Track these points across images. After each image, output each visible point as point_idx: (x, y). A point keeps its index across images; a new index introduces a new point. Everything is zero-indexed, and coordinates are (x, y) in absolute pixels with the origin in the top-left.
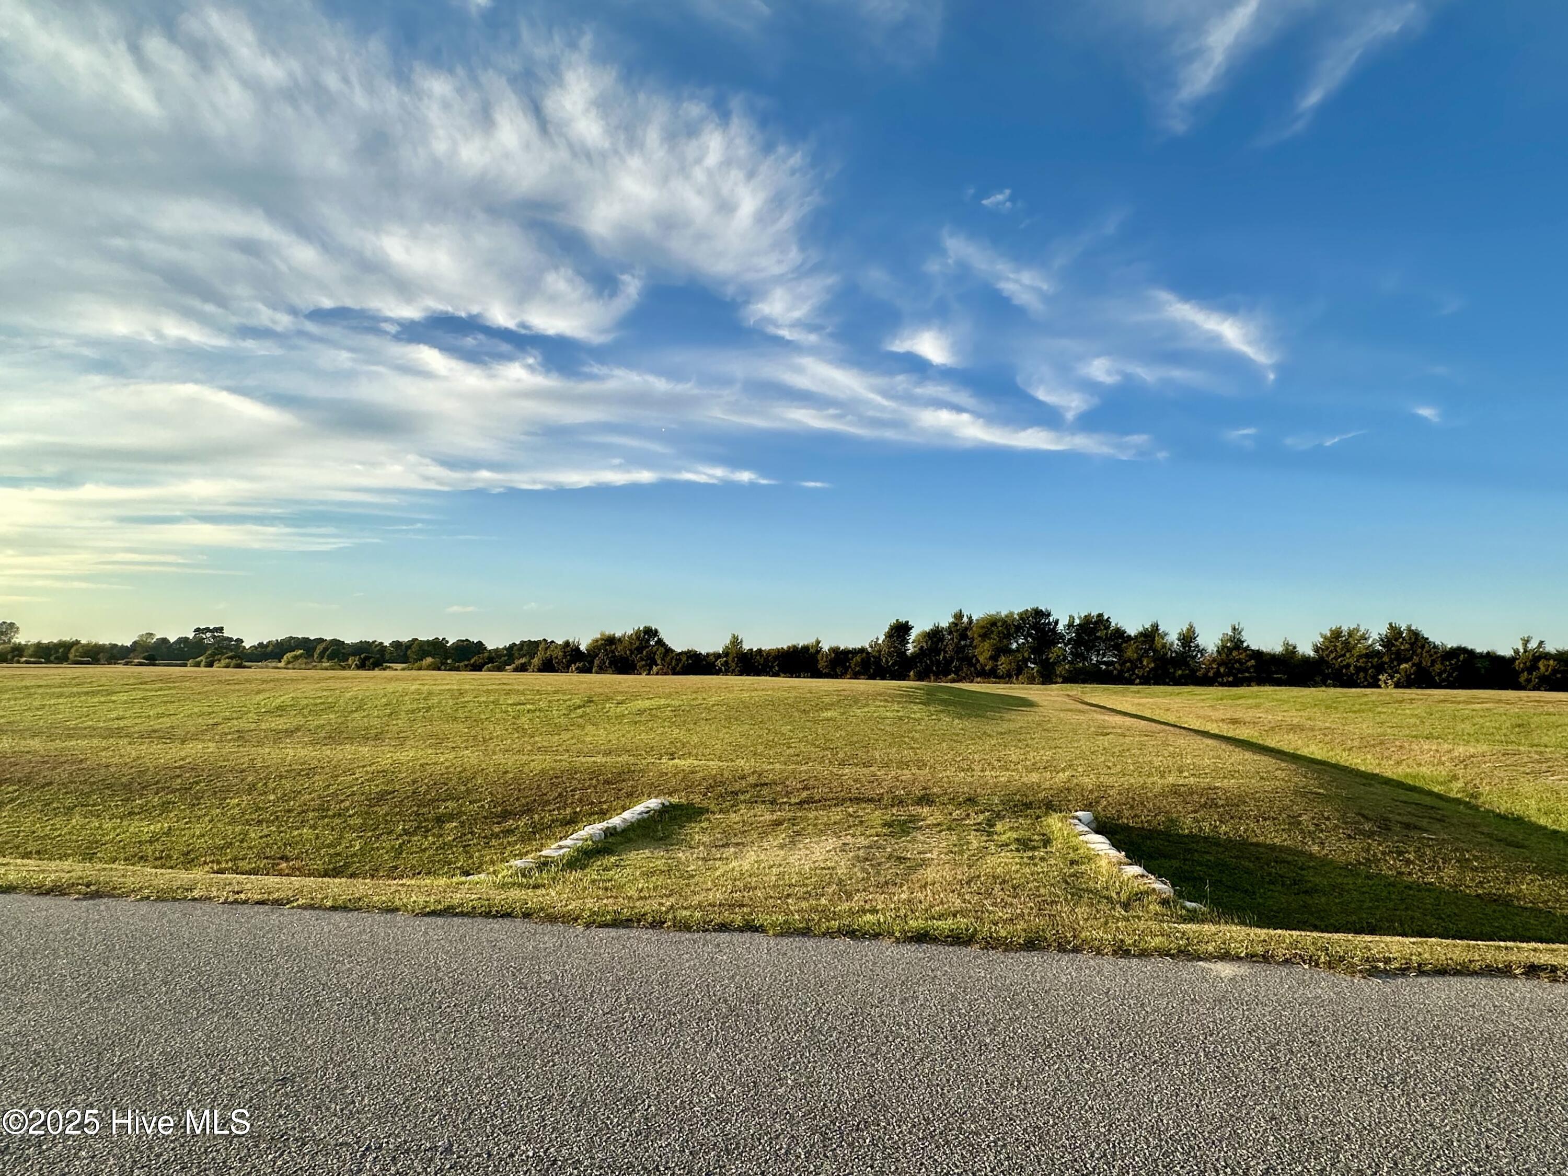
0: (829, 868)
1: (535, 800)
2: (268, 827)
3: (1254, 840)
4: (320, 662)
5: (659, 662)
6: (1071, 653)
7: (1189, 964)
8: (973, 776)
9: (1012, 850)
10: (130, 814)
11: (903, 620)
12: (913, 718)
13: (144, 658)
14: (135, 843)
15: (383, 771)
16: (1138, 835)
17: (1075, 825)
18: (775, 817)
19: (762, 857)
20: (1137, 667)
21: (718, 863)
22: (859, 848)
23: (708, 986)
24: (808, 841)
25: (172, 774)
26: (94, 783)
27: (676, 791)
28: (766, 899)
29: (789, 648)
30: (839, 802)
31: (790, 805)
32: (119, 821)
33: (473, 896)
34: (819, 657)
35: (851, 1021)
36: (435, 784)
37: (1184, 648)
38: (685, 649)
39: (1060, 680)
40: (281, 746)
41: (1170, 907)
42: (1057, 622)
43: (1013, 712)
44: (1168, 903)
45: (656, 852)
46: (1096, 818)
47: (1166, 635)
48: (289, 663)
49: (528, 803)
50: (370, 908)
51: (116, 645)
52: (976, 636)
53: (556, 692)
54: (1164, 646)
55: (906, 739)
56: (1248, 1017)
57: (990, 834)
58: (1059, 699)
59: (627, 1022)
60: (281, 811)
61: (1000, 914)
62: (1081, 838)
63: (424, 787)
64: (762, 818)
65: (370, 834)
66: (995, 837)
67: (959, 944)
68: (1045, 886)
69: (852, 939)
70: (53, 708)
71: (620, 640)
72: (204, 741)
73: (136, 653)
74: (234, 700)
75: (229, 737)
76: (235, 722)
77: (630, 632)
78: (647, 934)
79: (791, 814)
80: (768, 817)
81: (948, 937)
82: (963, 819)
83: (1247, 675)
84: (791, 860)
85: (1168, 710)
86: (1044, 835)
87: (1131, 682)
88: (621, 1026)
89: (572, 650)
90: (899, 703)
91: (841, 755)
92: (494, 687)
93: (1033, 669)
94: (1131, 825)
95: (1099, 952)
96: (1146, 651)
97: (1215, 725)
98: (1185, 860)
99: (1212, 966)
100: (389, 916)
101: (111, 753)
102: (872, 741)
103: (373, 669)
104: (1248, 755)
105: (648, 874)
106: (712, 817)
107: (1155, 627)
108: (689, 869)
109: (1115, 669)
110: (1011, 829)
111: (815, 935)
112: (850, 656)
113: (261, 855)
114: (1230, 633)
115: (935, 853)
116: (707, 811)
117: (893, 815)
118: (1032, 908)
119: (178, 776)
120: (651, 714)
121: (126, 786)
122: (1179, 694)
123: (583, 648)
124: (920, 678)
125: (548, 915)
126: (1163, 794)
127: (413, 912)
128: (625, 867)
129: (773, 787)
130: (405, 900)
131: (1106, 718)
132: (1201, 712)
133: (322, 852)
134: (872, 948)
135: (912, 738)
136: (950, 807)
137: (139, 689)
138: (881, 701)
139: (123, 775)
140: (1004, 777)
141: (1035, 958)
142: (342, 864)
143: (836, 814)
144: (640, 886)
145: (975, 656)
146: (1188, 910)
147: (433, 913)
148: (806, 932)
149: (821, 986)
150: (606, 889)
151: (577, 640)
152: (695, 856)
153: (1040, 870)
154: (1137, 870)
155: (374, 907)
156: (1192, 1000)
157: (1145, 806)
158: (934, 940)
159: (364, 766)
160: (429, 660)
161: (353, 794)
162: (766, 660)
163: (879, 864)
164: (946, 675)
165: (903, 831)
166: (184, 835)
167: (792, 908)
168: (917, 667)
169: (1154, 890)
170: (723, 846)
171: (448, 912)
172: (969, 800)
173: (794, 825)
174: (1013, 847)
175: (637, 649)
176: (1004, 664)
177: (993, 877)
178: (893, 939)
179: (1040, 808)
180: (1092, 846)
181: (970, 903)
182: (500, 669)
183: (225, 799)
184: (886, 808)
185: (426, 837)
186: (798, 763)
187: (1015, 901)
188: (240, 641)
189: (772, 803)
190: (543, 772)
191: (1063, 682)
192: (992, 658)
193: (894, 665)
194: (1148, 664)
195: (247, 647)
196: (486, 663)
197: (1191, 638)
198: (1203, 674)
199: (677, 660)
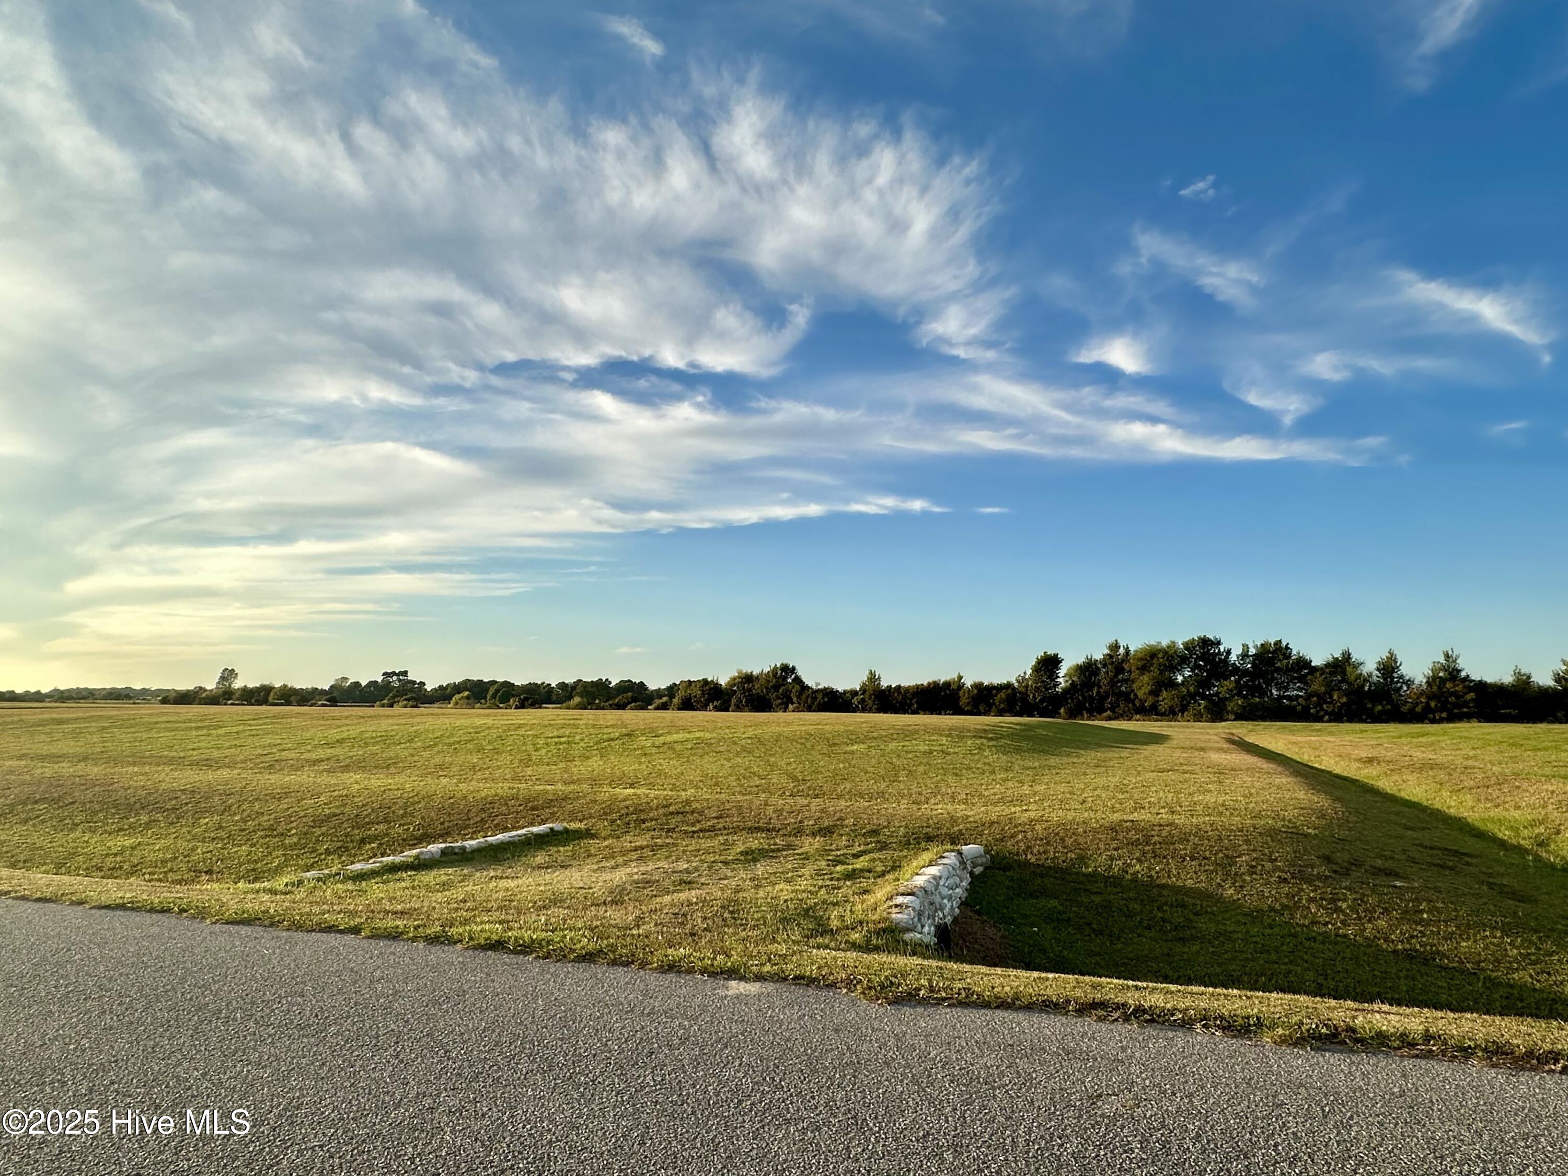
5: (795, 700)
6: (1246, 687)
11: (1051, 652)
13: (326, 700)
20: (1326, 702)
29: (929, 684)
34: (961, 693)
37: (1385, 679)
38: (821, 687)
39: (1232, 717)
42: (1229, 652)
47: (1361, 664)
48: (455, 703)
51: (313, 689)
52: (1133, 669)
54: (1360, 677)
71: (757, 678)
73: (326, 696)
77: (767, 670)
83: (1465, 710)
87: (1319, 720)
89: (712, 687)
93: (1200, 705)
96: (1337, 684)
103: (530, 708)
107: (1347, 656)
109: (1299, 704)
112: (994, 692)
114: (1443, 662)
123: (722, 685)
124: (1072, 715)
145: (1133, 691)
151: (716, 677)
160: (577, 700)
162: (905, 697)
164: (1100, 713)
168: (1068, 702)
175: (773, 687)
176: (1166, 699)
182: (643, 708)
188: (422, 684)
191: (1235, 720)
192: (1151, 693)
193: (1042, 701)
194: (1339, 698)
195: (429, 690)
196: (629, 703)
197: (1393, 669)
198: (1409, 710)
199: (812, 698)
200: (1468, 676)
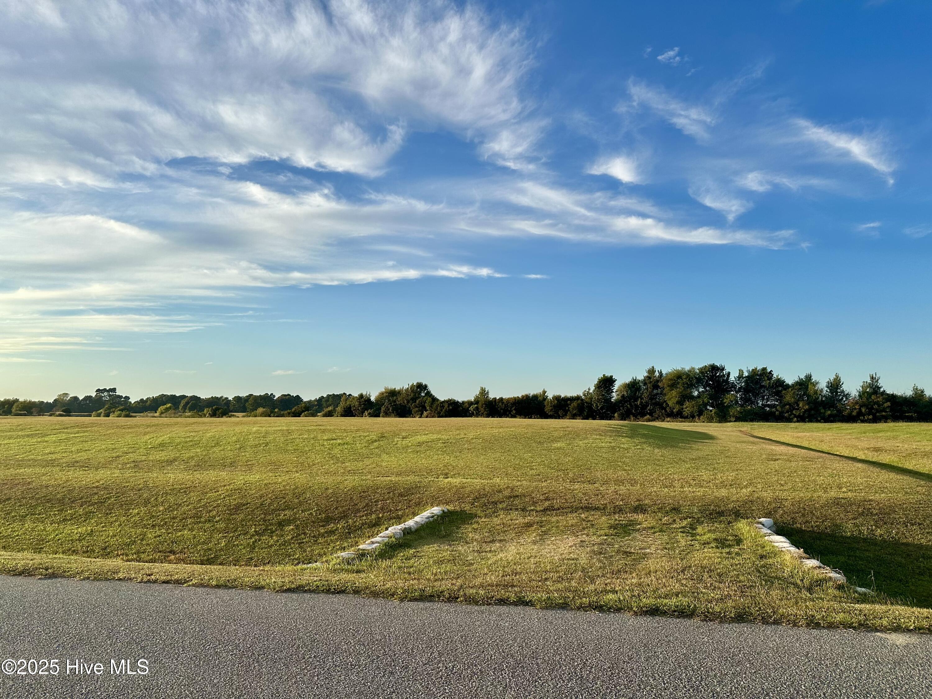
0: (573, 559)
1: (349, 509)
2: (159, 530)
3: (905, 541)
4: (184, 412)
5: (428, 408)
6: (741, 398)
7: (869, 635)
8: (675, 491)
9: (713, 547)
10: (64, 520)
11: (608, 374)
12: (623, 448)
13: (62, 411)
14: (69, 541)
15: (238, 489)
16: (810, 537)
17: (759, 528)
18: (526, 521)
19: (522, 550)
20: (794, 409)
21: (489, 555)
22: (594, 545)
23: (497, 645)
24: (553, 539)
25: (90, 492)
26: (39, 498)
27: (451, 501)
28: (530, 582)
29: (523, 396)
30: (574, 510)
31: (537, 511)
32: (57, 525)
33: (315, 579)
34: (546, 403)
35: (610, 673)
36: (276, 498)
37: (832, 393)
38: (446, 399)
39: (733, 419)
40: (165, 472)
41: (845, 591)
42: (729, 374)
43: (699, 444)
44: (843, 588)
45: (442, 546)
46: (775, 523)
47: (817, 383)
48: (162, 413)
49: (344, 511)
50: (242, 587)
51: (43, 402)
52: (665, 386)
53: (357, 430)
54: (816, 392)
55: (620, 463)
56: (924, 676)
57: (693, 535)
58: (735, 434)
59: (441, 670)
60: (168, 518)
61: (712, 595)
62: (766, 538)
63: (269, 500)
64: (517, 521)
65: (232, 535)
66: (698, 537)
67: (684, 617)
68: (743, 575)
69: (600, 612)
70: (7, 446)
71: (399, 392)
72: (111, 469)
73: (57, 408)
74: (129, 439)
75: (128, 466)
76: (131, 455)
77: (406, 387)
78: (446, 607)
79: (538, 519)
80: (521, 520)
81: (675, 611)
82: (670, 524)
83: (884, 413)
84: (544, 552)
85: (822, 441)
86: (736, 536)
87: (789, 420)
88: (438, 673)
89: (365, 401)
90: (610, 436)
91: (571, 475)
92: (313, 427)
93: (711, 411)
94: (804, 528)
95: (795, 625)
96: (801, 397)
97: (861, 453)
98: (849, 556)
99: (888, 636)
100: (257, 592)
101: (49, 478)
102: (593, 465)
103: (222, 417)
104: (892, 475)
105: (440, 562)
106: (480, 520)
107: (809, 377)
108: (468, 559)
109: (777, 410)
110: (709, 531)
111: (572, 609)
112: (569, 402)
113: (156, 550)
114: (869, 381)
115: (653, 548)
116: (476, 516)
117: (616, 520)
118: (735, 591)
119: (96, 494)
120: (428, 445)
121: (60, 500)
122: (829, 429)
123: (373, 399)
124: (623, 418)
125: (371, 592)
126: (826, 505)
127: (275, 589)
128: (421, 557)
129: (523, 498)
130: (268, 581)
131: (773, 447)
132: (849, 443)
133: (199, 548)
134: (617, 619)
135: (624, 462)
136: (660, 514)
137: (63, 432)
138: (597, 435)
139: (58, 493)
140: (700, 492)
141: (744, 628)
142: (213, 556)
143: (572, 518)
144: (434, 571)
145: (665, 401)
146: (859, 594)
147: (289, 590)
148: (564, 606)
149: (583, 647)
150: (409, 573)
151: (368, 393)
152: (471, 549)
153: (737, 563)
154: (812, 563)
155: (246, 586)
156: (876, 662)
157: (814, 514)
158: (664, 613)
159: (225, 486)
160: (261, 410)
161: (218, 506)
162: (506, 406)
163: (611, 557)
164: (643, 416)
165: (625, 532)
166: (102, 535)
167: (551, 589)
168: (620, 410)
169: (830, 578)
170: (490, 542)
171: (299, 589)
172: (675, 509)
173: (541, 527)
174: (713, 545)
175: (412, 399)
176: (688, 408)
177: (701, 567)
178: (632, 613)
179: (730, 515)
180: (776, 544)
181: (686, 586)
182: (314, 415)
183: (129, 509)
184: (610, 515)
185: (272, 537)
186: (540, 481)
187: (721, 585)
188: (127, 398)
189: (523, 510)
190: (354, 488)
191: (735, 421)
192: (679, 403)
193: (602, 408)
194: (803, 406)
195: (133, 402)
196: (303, 411)
197: (837, 386)
198: (848, 413)
199: (441, 407)
200: (884, 391)
